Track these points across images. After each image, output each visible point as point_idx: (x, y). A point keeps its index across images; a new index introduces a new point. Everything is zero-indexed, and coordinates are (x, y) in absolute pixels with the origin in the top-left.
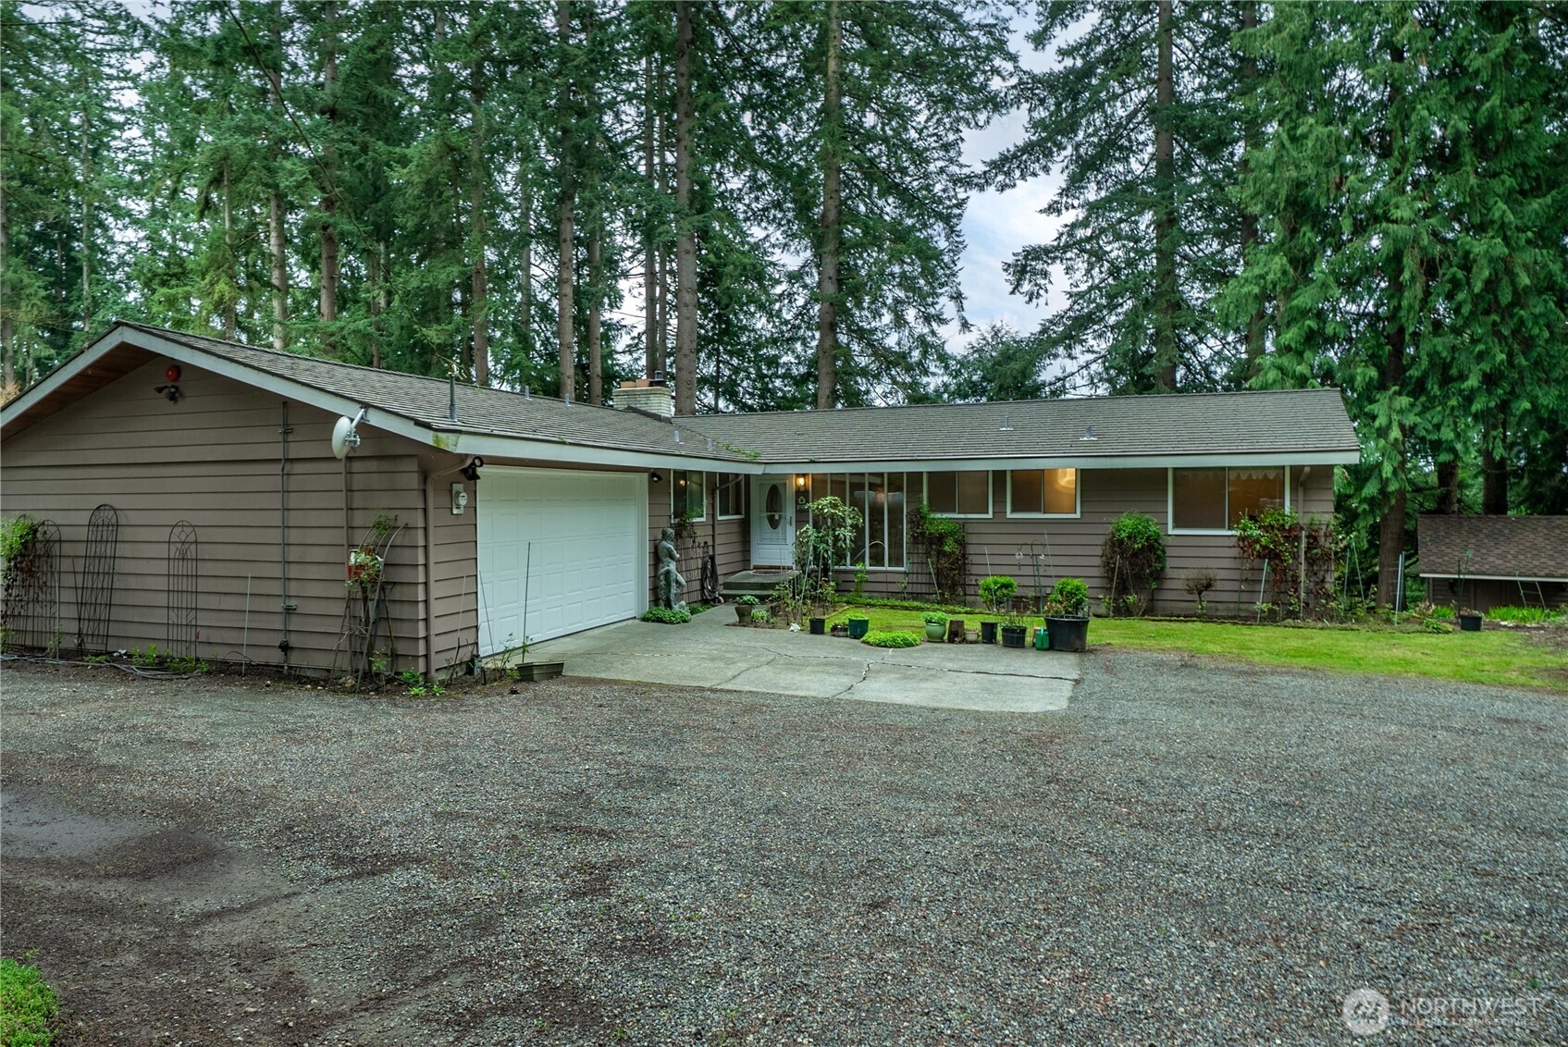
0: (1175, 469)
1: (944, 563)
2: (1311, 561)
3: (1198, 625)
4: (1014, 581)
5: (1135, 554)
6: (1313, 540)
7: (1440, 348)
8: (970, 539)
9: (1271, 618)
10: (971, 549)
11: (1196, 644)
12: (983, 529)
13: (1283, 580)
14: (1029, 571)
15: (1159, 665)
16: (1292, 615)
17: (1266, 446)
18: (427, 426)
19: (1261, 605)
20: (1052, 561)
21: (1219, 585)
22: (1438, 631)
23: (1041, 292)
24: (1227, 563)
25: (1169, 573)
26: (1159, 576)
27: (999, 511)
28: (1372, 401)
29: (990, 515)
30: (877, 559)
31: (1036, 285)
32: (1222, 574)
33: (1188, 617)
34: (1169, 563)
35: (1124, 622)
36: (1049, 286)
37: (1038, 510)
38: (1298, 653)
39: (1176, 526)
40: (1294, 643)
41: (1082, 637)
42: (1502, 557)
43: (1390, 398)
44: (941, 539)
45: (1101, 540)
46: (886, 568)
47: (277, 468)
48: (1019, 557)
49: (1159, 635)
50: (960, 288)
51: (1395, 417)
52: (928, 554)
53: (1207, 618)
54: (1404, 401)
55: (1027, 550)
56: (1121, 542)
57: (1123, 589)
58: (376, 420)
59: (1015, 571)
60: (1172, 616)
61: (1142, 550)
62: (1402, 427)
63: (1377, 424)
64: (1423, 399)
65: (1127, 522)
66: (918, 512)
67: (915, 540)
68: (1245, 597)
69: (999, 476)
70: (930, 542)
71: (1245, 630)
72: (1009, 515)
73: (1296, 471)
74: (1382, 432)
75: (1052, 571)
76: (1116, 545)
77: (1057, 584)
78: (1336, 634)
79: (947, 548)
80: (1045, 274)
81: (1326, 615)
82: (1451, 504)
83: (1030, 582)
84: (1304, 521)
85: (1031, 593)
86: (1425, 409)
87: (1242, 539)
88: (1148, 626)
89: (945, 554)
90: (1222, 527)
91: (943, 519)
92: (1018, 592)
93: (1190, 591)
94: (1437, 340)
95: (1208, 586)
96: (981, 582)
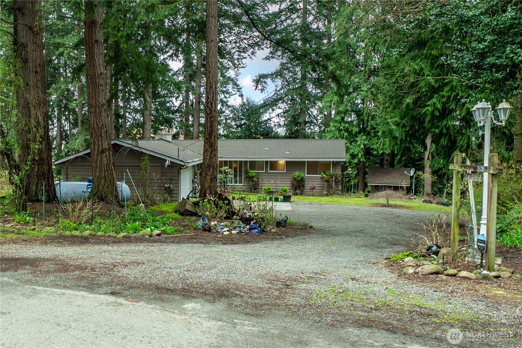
0: (307, 161)
1: (253, 183)
2: (336, 182)
3: (312, 197)
4: (271, 188)
5: (298, 181)
6: (336, 178)
7: (373, 124)
8: (260, 177)
9: (327, 195)
10: (260, 180)
11: (311, 200)
12: (263, 175)
13: (330, 187)
14: (274, 185)
15: (305, 204)
16: (331, 194)
17: (327, 156)
18: (183, 161)
19: (325, 192)
20: (280, 182)
21: (316, 188)
22: (359, 197)
23: (265, 89)
24: (318, 183)
25: (306, 185)
26: (303, 186)
27: (267, 170)
28: (357, 137)
29: (264, 171)
30: (236, 182)
31: (263, 86)
32: (317, 185)
33: (310, 196)
34: (306, 183)
35: (296, 196)
36: (267, 86)
37: (276, 170)
38: (330, 201)
39: (307, 174)
40: (330, 200)
41: (290, 199)
42: (387, 179)
43: (361, 136)
44: (253, 177)
45: (290, 178)
46: (238, 184)
47: (138, 168)
48: (272, 182)
49: (304, 199)
50: (242, 93)
51: (362, 142)
52: (249, 181)
53: (313, 195)
54: (364, 137)
55: (274, 180)
56: (295, 178)
57: (295, 190)
58: (172, 160)
59: (271, 185)
60: (306, 195)
61: (300, 180)
62: (364, 144)
63: (358, 143)
64: (369, 137)
65: (297, 174)
66: (247, 170)
67: (246, 178)
68: (322, 191)
69: (267, 162)
70: (250, 178)
71: (321, 198)
72: (269, 171)
73: (333, 162)
74: (359, 146)
75: (280, 185)
76: (295, 179)
77: (281, 188)
78: (339, 198)
79: (254, 180)
80: (265, 83)
81: (338, 194)
82: (384, 161)
83: (275, 188)
84: (335, 173)
85: (275, 190)
86: (370, 139)
87: (321, 177)
88: (301, 197)
89: (254, 181)
90: (317, 174)
91: (253, 173)
92: (272, 190)
93: (310, 190)
94: (372, 122)
95: (314, 188)
96: (263, 188)
